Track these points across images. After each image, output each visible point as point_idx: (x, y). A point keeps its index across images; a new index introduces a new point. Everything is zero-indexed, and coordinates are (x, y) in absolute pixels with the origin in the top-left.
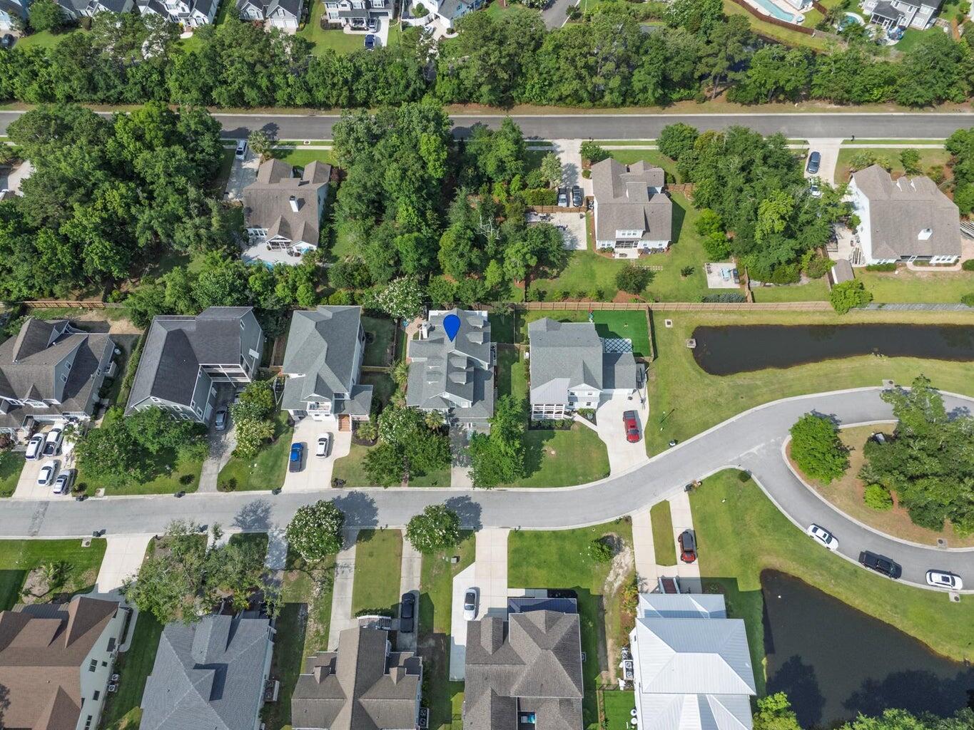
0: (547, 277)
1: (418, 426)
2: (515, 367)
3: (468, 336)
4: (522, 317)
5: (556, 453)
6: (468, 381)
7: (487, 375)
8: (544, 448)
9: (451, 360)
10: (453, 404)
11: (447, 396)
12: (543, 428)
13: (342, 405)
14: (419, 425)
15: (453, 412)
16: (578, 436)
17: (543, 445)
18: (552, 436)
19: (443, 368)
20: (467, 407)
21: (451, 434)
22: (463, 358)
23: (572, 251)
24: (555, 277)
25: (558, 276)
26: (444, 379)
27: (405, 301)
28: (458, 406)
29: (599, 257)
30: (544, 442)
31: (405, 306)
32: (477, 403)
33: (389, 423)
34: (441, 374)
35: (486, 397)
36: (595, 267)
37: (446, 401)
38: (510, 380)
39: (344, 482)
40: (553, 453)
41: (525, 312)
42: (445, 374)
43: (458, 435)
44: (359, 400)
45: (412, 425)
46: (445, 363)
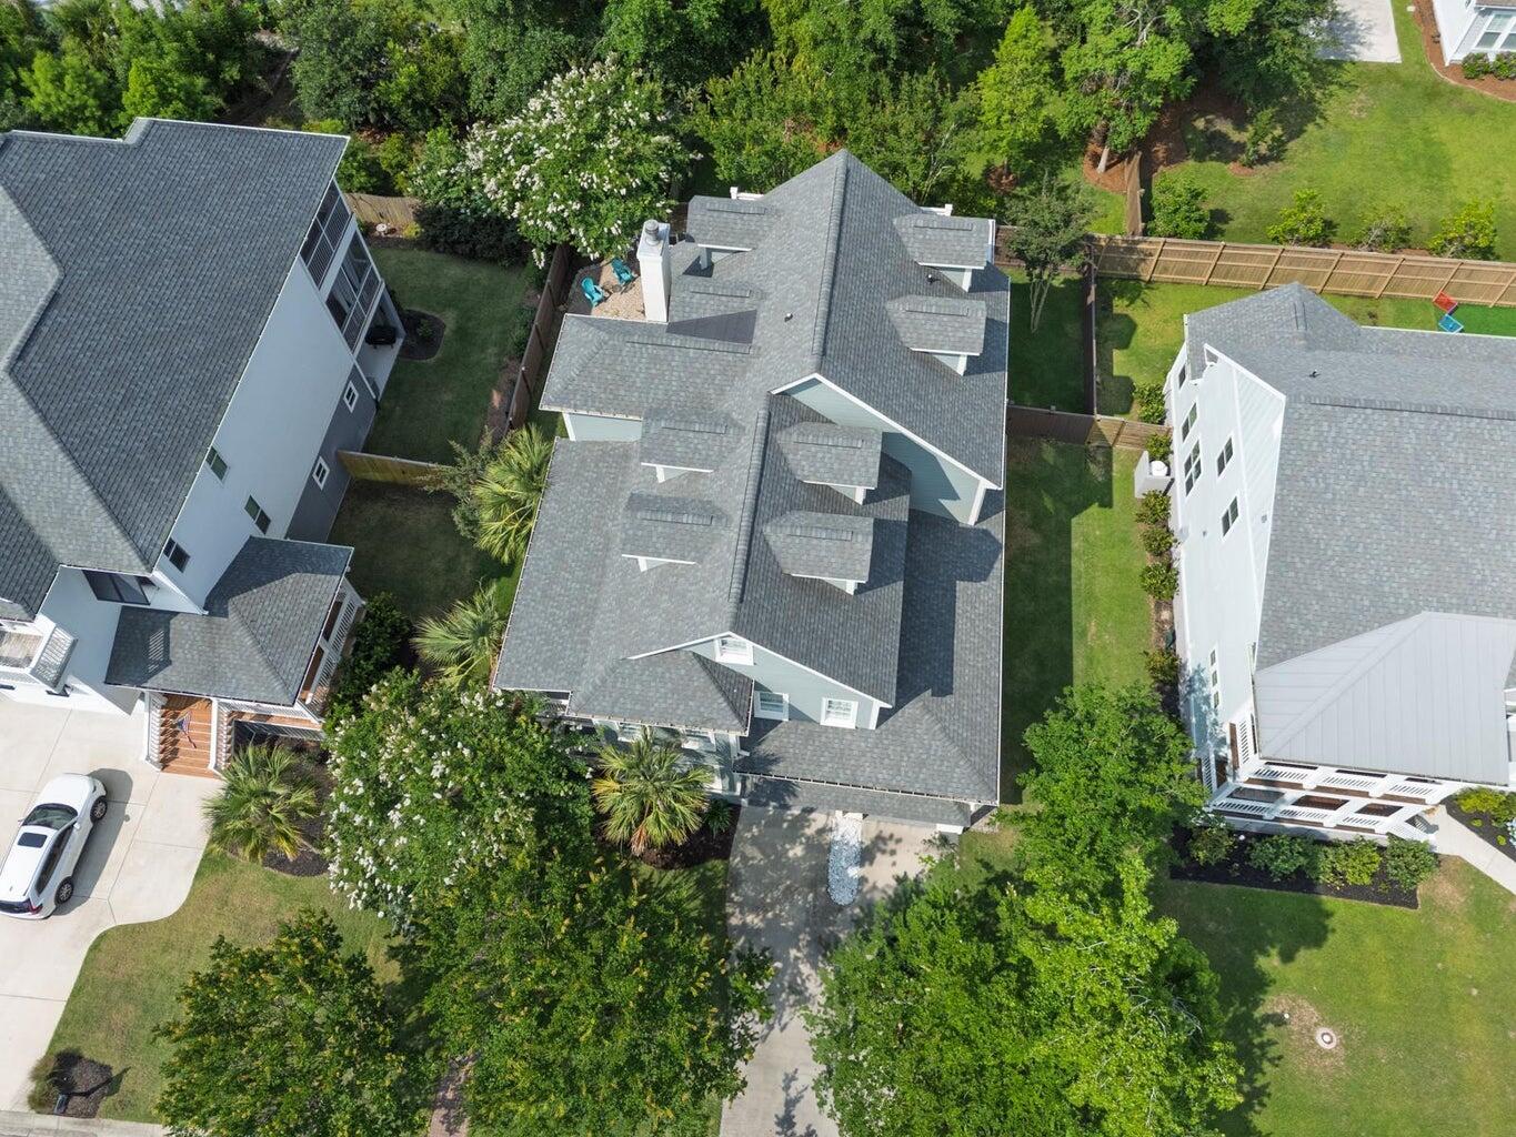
0: (1225, 158)
1: (540, 824)
2: (1088, 526)
3: (897, 309)
4: (1119, 306)
5: (1346, 1043)
6: (878, 577)
7: (969, 553)
8: (1271, 1003)
9: (787, 439)
10: (770, 699)
11: (740, 654)
12: (1262, 877)
13: (155, 644)
14: (547, 812)
15: (769, 746)
16: (1467, 953)
17: (1260, 983)
18: (1314, 932)
19: (733, 485)
20: (848, 722)
21: (747, 851)
22: (857, 433)
23: (1337, 64)
24: (1263, 160)
25: (1277, 153)
26: (729, 543)
27: (584, 158)
28: (796, 714)
29: (1457, 92)
30: (1269, 962)
31: (586, 178)
32: (912, 709)
33: (373, 783)
34: (712, 514)
35: (962, 673)
36: (1442, 133)
37: (734, 688)
38: (1066, 590)
39: (110, 1083)
40: (1326, 1039)
41: (1133, 286)
42: (740, 518)
43: (779, 860)
44: (250, 624)
45: (509, 815)
46: (747, 454)
